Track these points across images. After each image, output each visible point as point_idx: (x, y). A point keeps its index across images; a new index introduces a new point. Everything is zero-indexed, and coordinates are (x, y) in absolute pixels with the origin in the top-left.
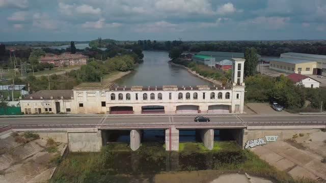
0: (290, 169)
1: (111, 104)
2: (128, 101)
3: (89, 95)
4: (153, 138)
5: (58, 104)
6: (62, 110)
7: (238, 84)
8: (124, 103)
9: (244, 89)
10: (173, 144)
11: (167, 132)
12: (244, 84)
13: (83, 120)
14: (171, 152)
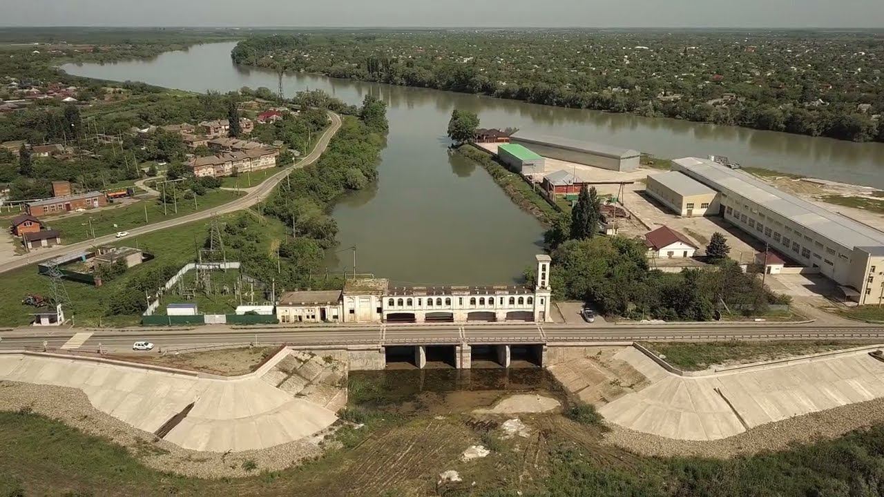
0: (580, 390)
1: (388, 310)
2: (410, 307)
3: (361, 300)
4: (443, 353)
5: (323, 312)
6: (329, 316)
7: (543, 288)
8: (406, 309)
9: (549, 294)
10: (465, 361)
11: (458, 348)
12: (549, 288)
13: (358, 333)
14: (462, 370)
